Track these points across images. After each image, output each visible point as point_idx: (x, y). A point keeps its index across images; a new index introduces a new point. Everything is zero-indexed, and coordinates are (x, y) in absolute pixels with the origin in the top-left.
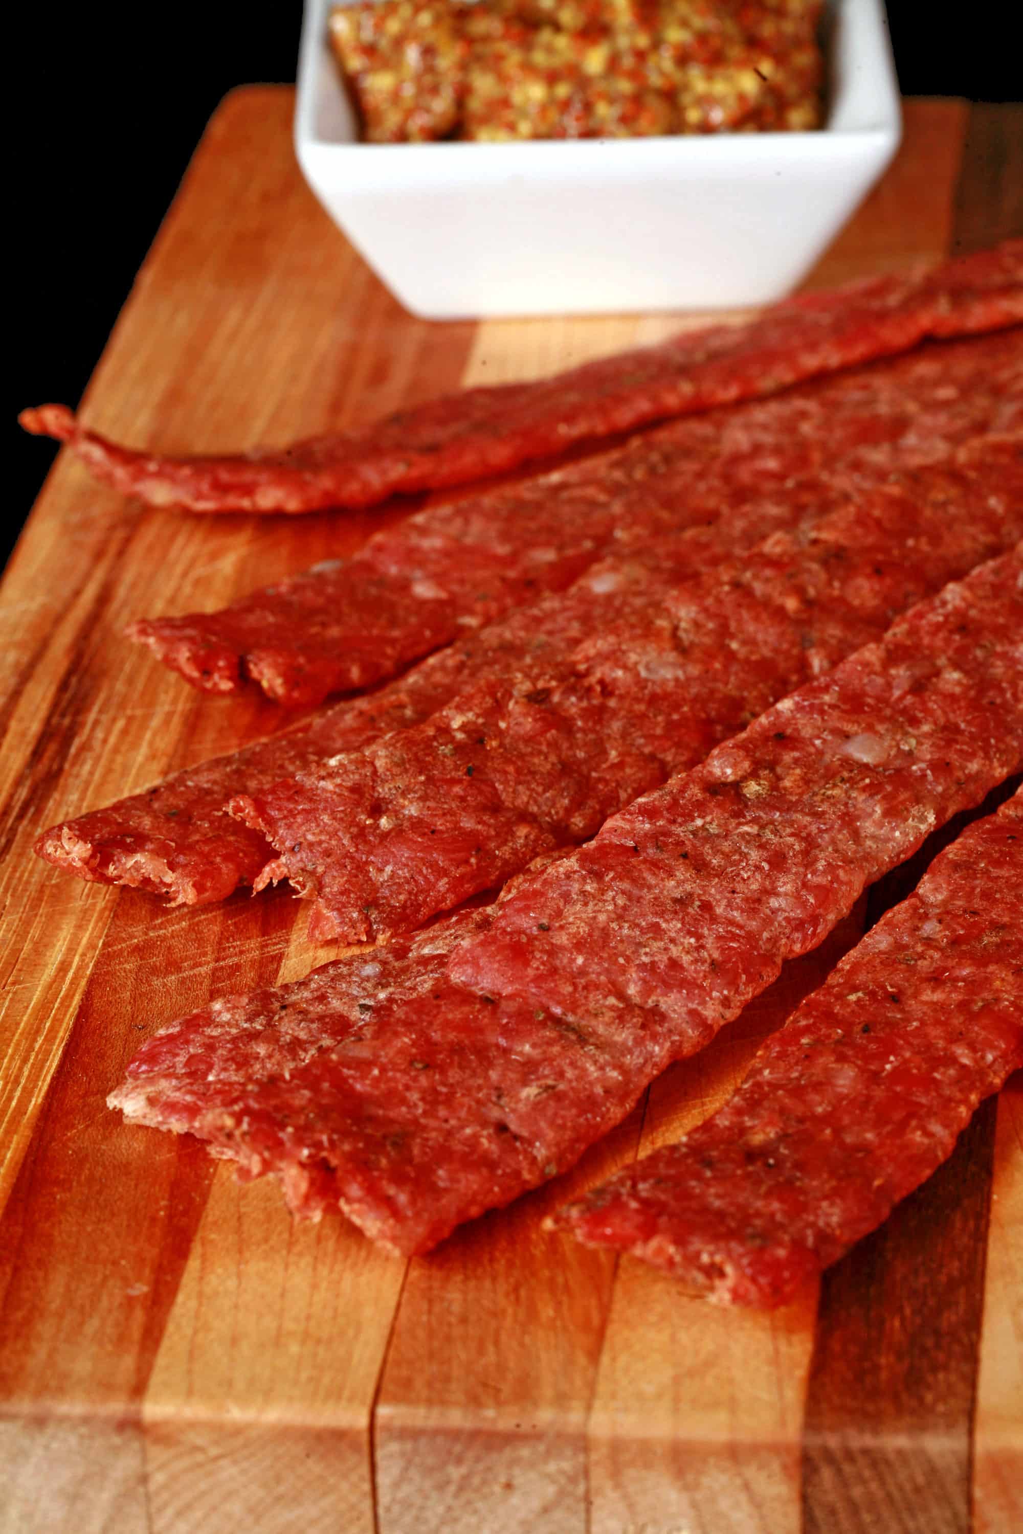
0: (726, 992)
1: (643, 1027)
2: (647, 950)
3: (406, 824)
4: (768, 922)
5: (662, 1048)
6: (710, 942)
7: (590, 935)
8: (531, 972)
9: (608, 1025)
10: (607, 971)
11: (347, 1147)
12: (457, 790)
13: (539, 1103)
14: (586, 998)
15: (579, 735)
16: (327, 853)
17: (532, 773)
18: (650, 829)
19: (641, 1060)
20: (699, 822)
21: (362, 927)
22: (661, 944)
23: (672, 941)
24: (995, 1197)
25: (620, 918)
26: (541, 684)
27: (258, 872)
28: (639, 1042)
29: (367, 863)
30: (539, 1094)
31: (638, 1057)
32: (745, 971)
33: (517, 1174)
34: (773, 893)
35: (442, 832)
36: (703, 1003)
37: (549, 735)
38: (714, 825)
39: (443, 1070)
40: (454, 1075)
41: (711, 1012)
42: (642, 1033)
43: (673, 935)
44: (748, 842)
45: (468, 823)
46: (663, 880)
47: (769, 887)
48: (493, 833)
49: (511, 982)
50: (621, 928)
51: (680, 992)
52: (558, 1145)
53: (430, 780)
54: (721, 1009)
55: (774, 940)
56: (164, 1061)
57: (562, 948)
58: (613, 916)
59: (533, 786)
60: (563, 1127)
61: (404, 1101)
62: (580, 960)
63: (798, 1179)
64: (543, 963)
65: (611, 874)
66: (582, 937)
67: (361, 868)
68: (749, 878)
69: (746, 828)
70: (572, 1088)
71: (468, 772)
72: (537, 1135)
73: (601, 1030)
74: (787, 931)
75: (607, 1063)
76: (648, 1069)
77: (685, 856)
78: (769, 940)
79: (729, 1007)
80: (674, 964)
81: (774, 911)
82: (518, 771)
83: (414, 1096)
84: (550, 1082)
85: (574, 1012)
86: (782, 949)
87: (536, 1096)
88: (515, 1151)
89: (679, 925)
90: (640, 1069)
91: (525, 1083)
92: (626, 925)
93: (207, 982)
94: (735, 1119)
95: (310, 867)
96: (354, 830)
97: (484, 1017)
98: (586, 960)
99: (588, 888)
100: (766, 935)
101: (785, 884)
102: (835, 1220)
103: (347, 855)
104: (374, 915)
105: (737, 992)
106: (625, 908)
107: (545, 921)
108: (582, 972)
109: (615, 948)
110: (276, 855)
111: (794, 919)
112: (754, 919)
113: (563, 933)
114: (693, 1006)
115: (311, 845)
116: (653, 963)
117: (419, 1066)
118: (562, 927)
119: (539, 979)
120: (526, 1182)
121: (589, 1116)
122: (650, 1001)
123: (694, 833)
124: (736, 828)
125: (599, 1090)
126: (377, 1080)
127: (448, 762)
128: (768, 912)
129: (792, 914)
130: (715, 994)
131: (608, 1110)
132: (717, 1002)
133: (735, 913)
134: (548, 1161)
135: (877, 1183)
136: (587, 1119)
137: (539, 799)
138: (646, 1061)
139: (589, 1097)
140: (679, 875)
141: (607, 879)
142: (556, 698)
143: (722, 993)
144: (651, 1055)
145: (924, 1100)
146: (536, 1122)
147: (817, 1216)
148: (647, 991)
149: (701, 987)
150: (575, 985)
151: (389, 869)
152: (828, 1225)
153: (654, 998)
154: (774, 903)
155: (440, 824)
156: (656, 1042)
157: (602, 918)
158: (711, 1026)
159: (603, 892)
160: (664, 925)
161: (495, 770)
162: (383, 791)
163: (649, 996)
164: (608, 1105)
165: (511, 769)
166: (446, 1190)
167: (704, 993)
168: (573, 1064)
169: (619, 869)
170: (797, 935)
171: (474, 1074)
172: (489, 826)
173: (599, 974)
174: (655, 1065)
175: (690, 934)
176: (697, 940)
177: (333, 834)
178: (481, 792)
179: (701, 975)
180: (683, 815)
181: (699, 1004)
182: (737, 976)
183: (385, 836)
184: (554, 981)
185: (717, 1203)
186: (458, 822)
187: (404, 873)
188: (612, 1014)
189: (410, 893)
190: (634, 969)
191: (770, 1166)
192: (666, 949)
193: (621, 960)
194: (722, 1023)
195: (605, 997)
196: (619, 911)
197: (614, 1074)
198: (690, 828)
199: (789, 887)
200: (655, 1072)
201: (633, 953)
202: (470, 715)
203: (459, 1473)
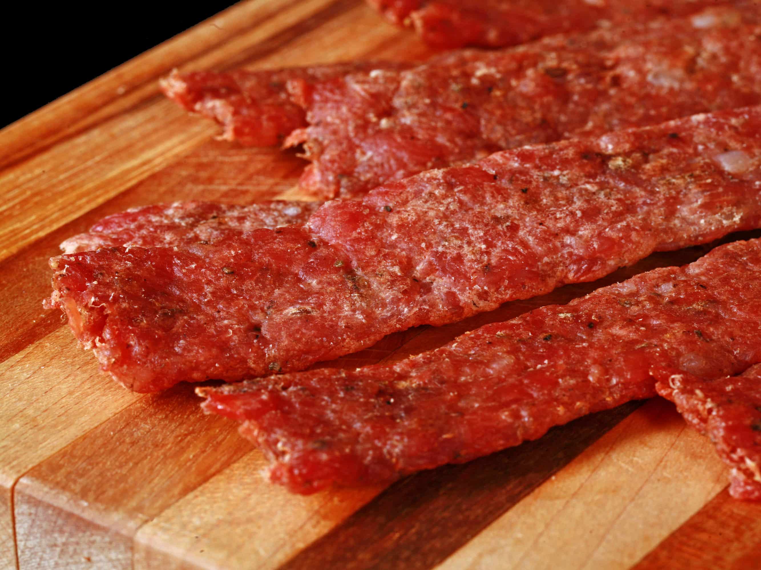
0: (486, 288)
1: (405, 292)
2: (447, 243)
3: (398, 128)
4: (555, 250)
5: (410, 311)
6: (496, 252)
7: (415, 223)
8: (354, 234)
9: (381, 284)
10: (410, 249)
11: (124, 305)
12: (449, 116)
13: (291, 319)
14: (380, 262)
15: (571, 106)
16: (335, 132)
17: (514, 120)
18: (517, 168)
19: (389, 314)
20: (556, 173)
21: (332, 188)
22: (459, 242)
23: (469, 243)
24: (553, 478)
25: (445, 217)
26: (565, 65)
27: (288, 133)
28: (396, 301)
29: (358, 146)
30: (295, 313)
31: (388, 311)
32: (509, 278)
33: (243, 361)
34: (573, 233)
35: (418, 139)
36: (463, 290)
37: (545, 99)
38: (565, 178)
39: (242, 279)
40: (249, 284)
41: (464, 298)
42: (400, 296)
43: (473, 239)
44: (582, 195)
45: (441, 139)
46: (497, 202)
47: (572, 229)
48: (457, 150)
49: (337, 238)
50: (440, 223)
51: (450, 278)
52: (287, 351)
53: (434, 105)
54: (475, 298)
55: (553, 265)
56: (111, 228)
57: (391, 226)
58: (441, 215)
59: (509, 128)
60: (298, 341)
61: (200, 290)
62: (394, 237)
63: (401, 418)
64: (366, 231)
65: (461, 188)
66: (408, 223)
67: (352, 148)
68: (560, 218)
69: (588, 186)
70: (322, 317)
71: (464, 106)
72: (275, 340)
73: (375, 286)
74: (568, 262)
75: (361, 308)
76: (394, 322)
77: (524, 191)
78: (547, 264)
79: (486, 300)
80: (459, 258)
81: (564, 246)
82: (503, 116)
83: (208, 289)
84: (308, 308)
85: (363, 269)
86: (558, 274)
87: (293, 314)
88: (250, 345)
89: (482, 234)
90: (385, 321)
91: (292, 303)
92: (445, 223)
93: (218, 195)
94: (406, 369)
95: (320, 139)
96: (360, 122)
97: (299, 253)
98: (399, 237)
99: (437, 192)
100: (546, 259)
101: (585, 229)
102: (397, 450)
103: (348, 138)
104: (344, 182)
105: (497, 290)
106: (453, 212)
107: (391, 205)
108: (393, 245)
109: (426, 236)
110: (305, 125)
111: (576, 255)
112: (542, 246)
113: (397, 216)
114: (454, 290)
115: (327, 125)
116: (443, 253)
117: (226, 271)
118: (399, 212)
119: (357, 240)
120: (250, 368)
121: (324, 339)
122: (428, 278)
123: (546, 179)
124: (584, 184)
125: (342, 324)
126: (192, 271)
127: (453, 96)
128: (558, 244)
129: (576, 251)
130: (476, 287)
131: (344, 340)
132: (474, 292)
133: (531, 238)
134: (275, 359)
135: (445, 436)
136: (322, 340)
137: (511, 139)
138: (392, 315)
139: (332, 326)
140: (511, 203)
141: (456, 190)
142: (570, 77)
143: (483, 288)
144: (400, 313)
145: (535, 395)
146: (280, 330)
147: (385, 444)
148: (430, 270)
149: (468, 279)
150: (379, 252)
151: (369, 154)
152: (390, 453)
153: (432, 277)
154: (568, 240)
155: (421, 135)
156: (408, 305)
157: (432, 213)
158: (462, 308)
159: (445, 197)
160: (470, 231)
161: (487, 111)
162: (397, 102)
163: (428, 275)
164: (345, 336)
165: (498, 113)
166: (177, 354)
167: (467, 283)
168: (335, 302)
169: (470, 186)
170: (574, 267)
171: (263, 289)
172: (456, 145)
173: (403, 250)
174: (399, 320)
175: (486, 242)
176: (487, 248)
177: (345, 121)
178: (465, 121)
179: (473, 271)
180: (548, 165)
181: (459, 290)
182: (502, 279)
183: (379, 132)
184: (366, 244)
185: (330, 415)
186: (435, 136)
187: (377, 159)
188: (389, 277)
189: (376, 174)
190: (429, 253)
191: (389, 403)
192: (461, 247)
193: (423, 245)
194: (474, 308)
195: (393, 265)
196: (448, 213)
197: (360, 317)
198: (546, 175)
199: (586, 232)
200: (398, 326)
201: (436, 243)
202: (493, 70)
203: (61, 540)
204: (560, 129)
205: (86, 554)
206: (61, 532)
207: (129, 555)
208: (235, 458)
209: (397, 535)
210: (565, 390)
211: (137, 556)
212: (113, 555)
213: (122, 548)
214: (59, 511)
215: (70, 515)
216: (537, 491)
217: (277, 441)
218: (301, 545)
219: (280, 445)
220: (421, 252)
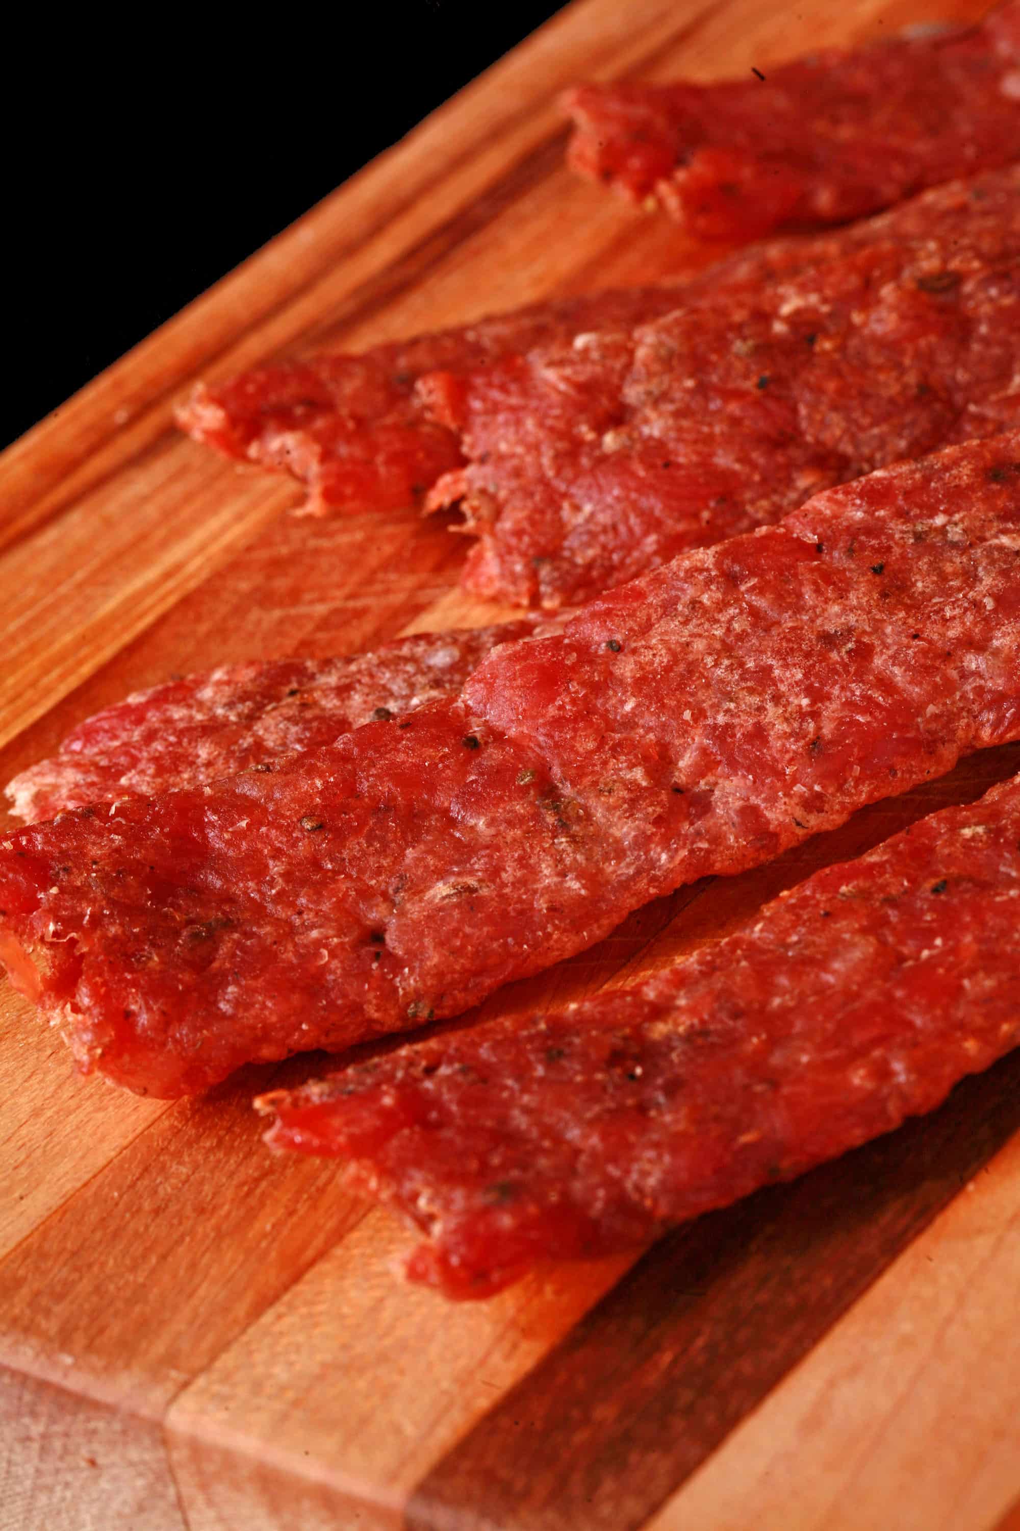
0: (817, 788)
1: (658, 821)
2: (732, 706)
3: (638, 447)
4: (949, 687)
5: (671, 858)
6: (831, 710)
7: (668, 669)
8: (552, 711)
9: (610, 809)
10: (664, 727)
11: (113, 930)
12: (734, 408)
13: (441, 909)
14: (605, 763)
15: (976, 347)
16: (517, 473)
17: (864, 396)
18: (862, 520)
19: (631, 871)
20: (940, 520)
21: (524, 586)
22: (755, 700)
23: (777, 699)
24: (971, 1187)
25: (727, 649)
26: (955, 264)
27: (431, 483)
28: (643, 842)
29: (565, 495)
30: (448, 896)
31: (628, 865)
32: (861, 761)
33: (357, 1008)
34: (979, 646)
35: (679, 466)
36: (772, 800)
37: (923, 343)
38: (958, 529)
39: (340, 837)
40: (355, 846)
41: (774, 815)
42: (650, 829)
43: (783, 688)
44: (993, 562)
45: (724, 460)
46: (826, 601)
47: (978, 637)
48: (757, 478)
49: (520, 723)
50: (717, 664)
51: (744, 777)
52: (440, 975)
53: (703, 390)
54: (799, 812)
55: (950, 718)
56: (97, 742)
57: (621, 682)
58: (718, 646)
59: (856, 415)
60: (457, 952)
61: (260, 873)
62: (629, 707)
63: (658, 1106)
64: (574, 702)
65: (754, 581)
66: (655, 672)
67: (553, 500)
68: (953, 618)
69: (1005, 540)
70: (501, 896)
71: (762, 384)
72: (414, 955)
73: (599, 814)
74: (976, 707)
75: (575, 865)
76: (642, 884)
77: (878, 571)
78: (936, 717)
79: (821, 810)
80: (759, 734)
81: (965, 675)
82: (841, 392)
83: (276, 868)
84: (472, 882)
85: (574, 785)
86: (960, 733)
87: (444, 898)
88: (365, 975)
89: (799, 676)
90: (625, 885)
91: (441, 874)
92: (726, 662)
93: (309, 626)
94: (666, 991)
95: (491, 489)
96: (562, 445)
97: (447, 767)
98: (638, 705)
99: (705, 599)
100: (931, 709)
101: (1004, 635)
102: (652, 1181)
103: (543, 481)
104: (545, 572)
105: (840, 788)
106: (742, 637)
107: (618, 637)
108: (629, 723)
109: (692, 695)
110: (463, 462)
111: (990, 691)
112: (920, 684)
113: (632, 660)
114: (754, 800)
115: (502, 458)
116: (728, 726)
117: (308, 825)
118: (634, 651)
119: (558, 723)
120: (371, 1021)
121: (510, 940)
122: (702, 782)
123: (918, 537)
124: (996, 537)
125: (541, 904)
126: (241, 835)
127: (739, 366)
128: (954, 674)
129: (990, 684)
130: (798, 788)
131: (548, 936)
132: (796, 800)
133: (896, 670)
134: (418, 996)
135: (746, 1138)
136: (506, 944)
137: (862, 436)
138: (638, 872)
139: (521, 912)
140: (853, 598)
141: (743, 588)
142: (968, 287)
143: (811, 789)
144: (652, 864)
145: (918, 1021)
146: (422, 935)
147: (627, 1172)
148: (706, 764)
149: (780, 774)
150: (602, 742)
151: (588, 508)
152: (638, 1188)
153: (711, 778)
154: (973, 662)
155: (684, 456)
156: (666, 847)
157: (699, 645)
158: (775, 835)
159: (722, 606)
160: (777, 672)
161: (807, 385)
162: (632, 393)
163: (703, 776)
164: (550, 929)
165: (831, 386)
166: (223, 1016)
167: (779, 784)
168: (522, 862)
169: (770, 576)
170: (989, 716)
171: (383, 851)
172: (754, 466)
173: (650, 729)
174: (653, 880)
175: (809, 691)
176: (813, 703)
177: (535, 448)
178: (768, 414)
179: (787, 757)
180: (921, 507)
181: (765, 800)
182: (846, 766)
183: (602, 460)
184: (575, 730)
185: (520, 1121)
186: (711, 455)
187: (604, 518)
188: (625, 794)
189: (604, 547)
190: (700, 731)
191: (632, 1076)
192: (761, 709)
193: (687, 715)
194: (800, 832)
195: (631, 767)
196: (731, 640)
197: (574, 885)
198: (919, 528)
199: (1007, 641)
200: (652, 891)
201: (712, 706)
202: (813, 299)
203: (37, 1429)
204: (958, 398)
205: (84, 1452)
206: (34, 1414)
207: (161, 1453)
208: (352, 1219)
209: (667, 1358)
210: (976, 1003)
211: (176, 1456)
212: (134, 1454)
213: (147, 1441)
214: (22, 1378)
215: (43, 1386)
216: (939, 1221)
217: (414, 1197)
218: (483, 1403)
219: (422, 1203)
220: (684, 732)
